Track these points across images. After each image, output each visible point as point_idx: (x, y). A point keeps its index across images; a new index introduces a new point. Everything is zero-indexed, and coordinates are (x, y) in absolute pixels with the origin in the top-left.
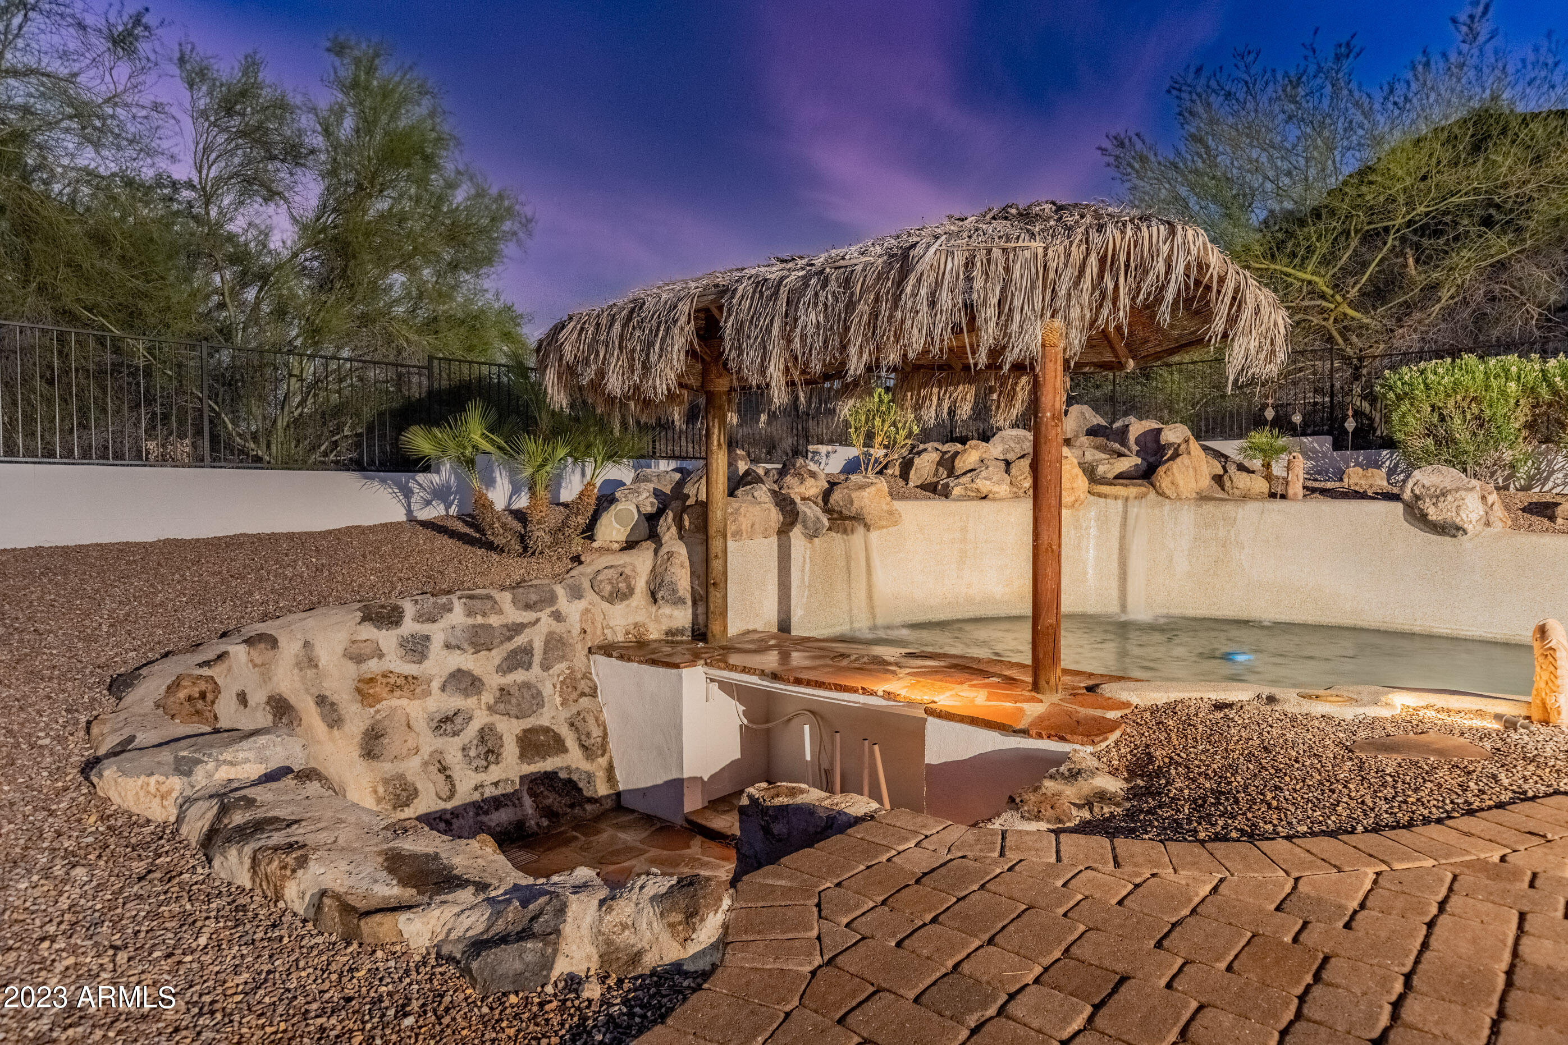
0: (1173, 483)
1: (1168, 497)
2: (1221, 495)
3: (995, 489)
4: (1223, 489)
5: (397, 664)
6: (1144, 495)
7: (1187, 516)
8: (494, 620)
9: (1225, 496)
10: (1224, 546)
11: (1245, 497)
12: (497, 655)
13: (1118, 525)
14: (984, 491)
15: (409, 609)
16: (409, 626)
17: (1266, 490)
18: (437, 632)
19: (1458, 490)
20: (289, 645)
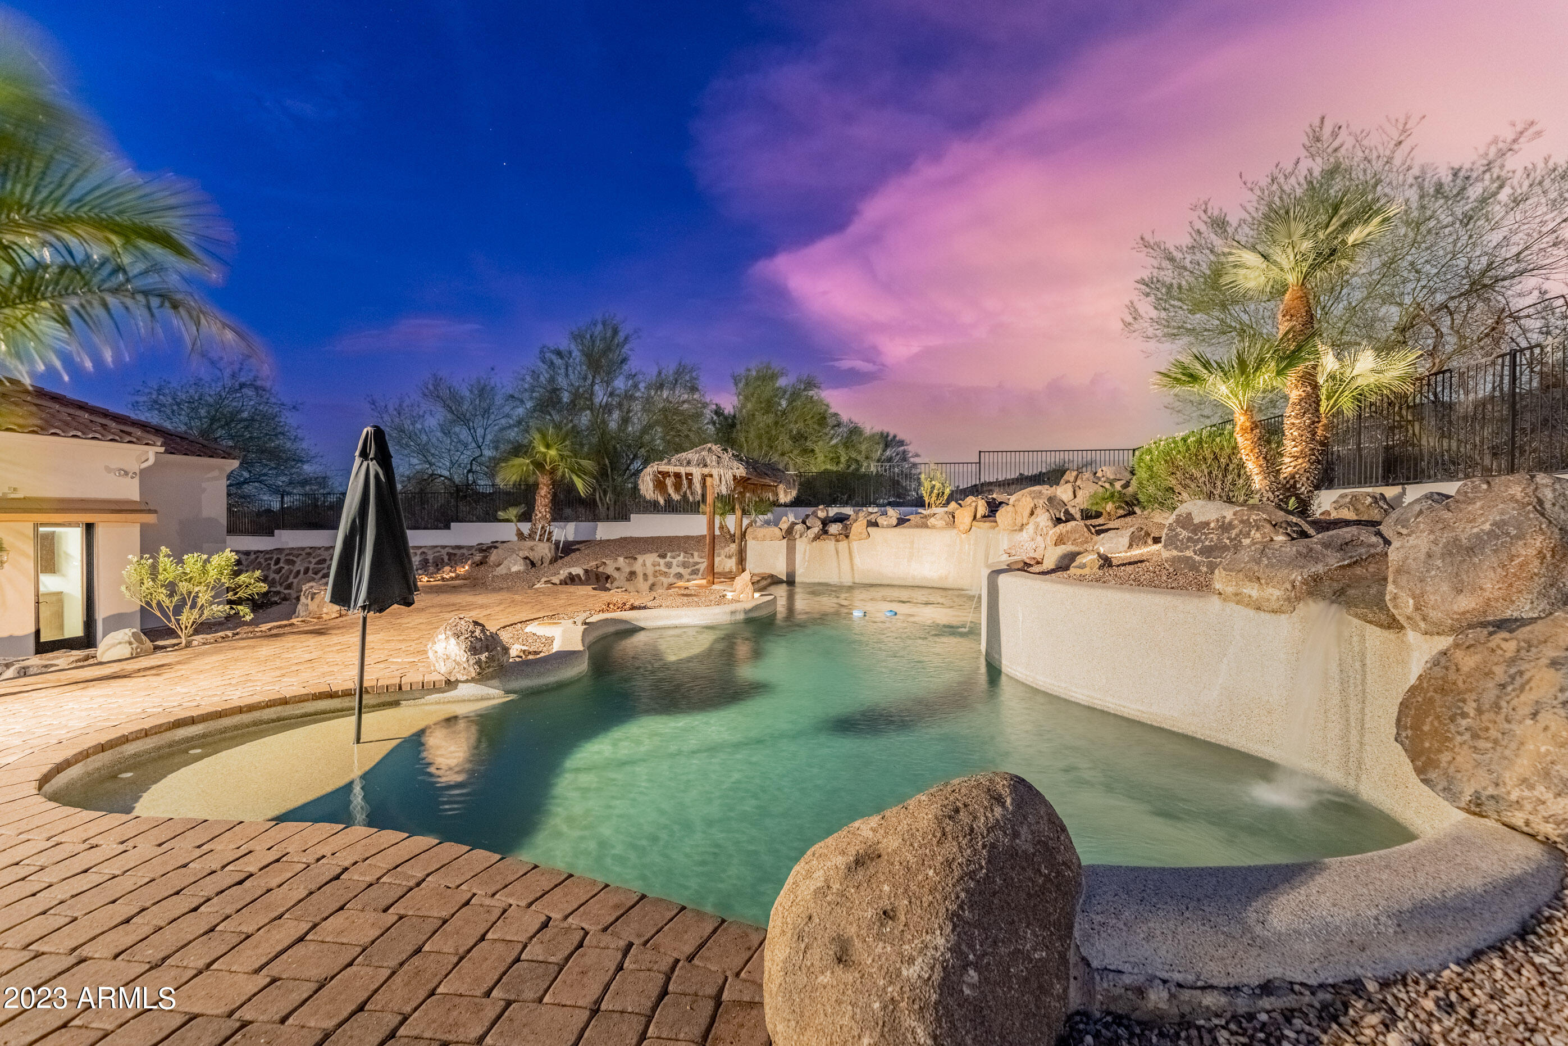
12: (689, 570)
16: (668, 559)
18: (675, 562)
20: (640, 559)
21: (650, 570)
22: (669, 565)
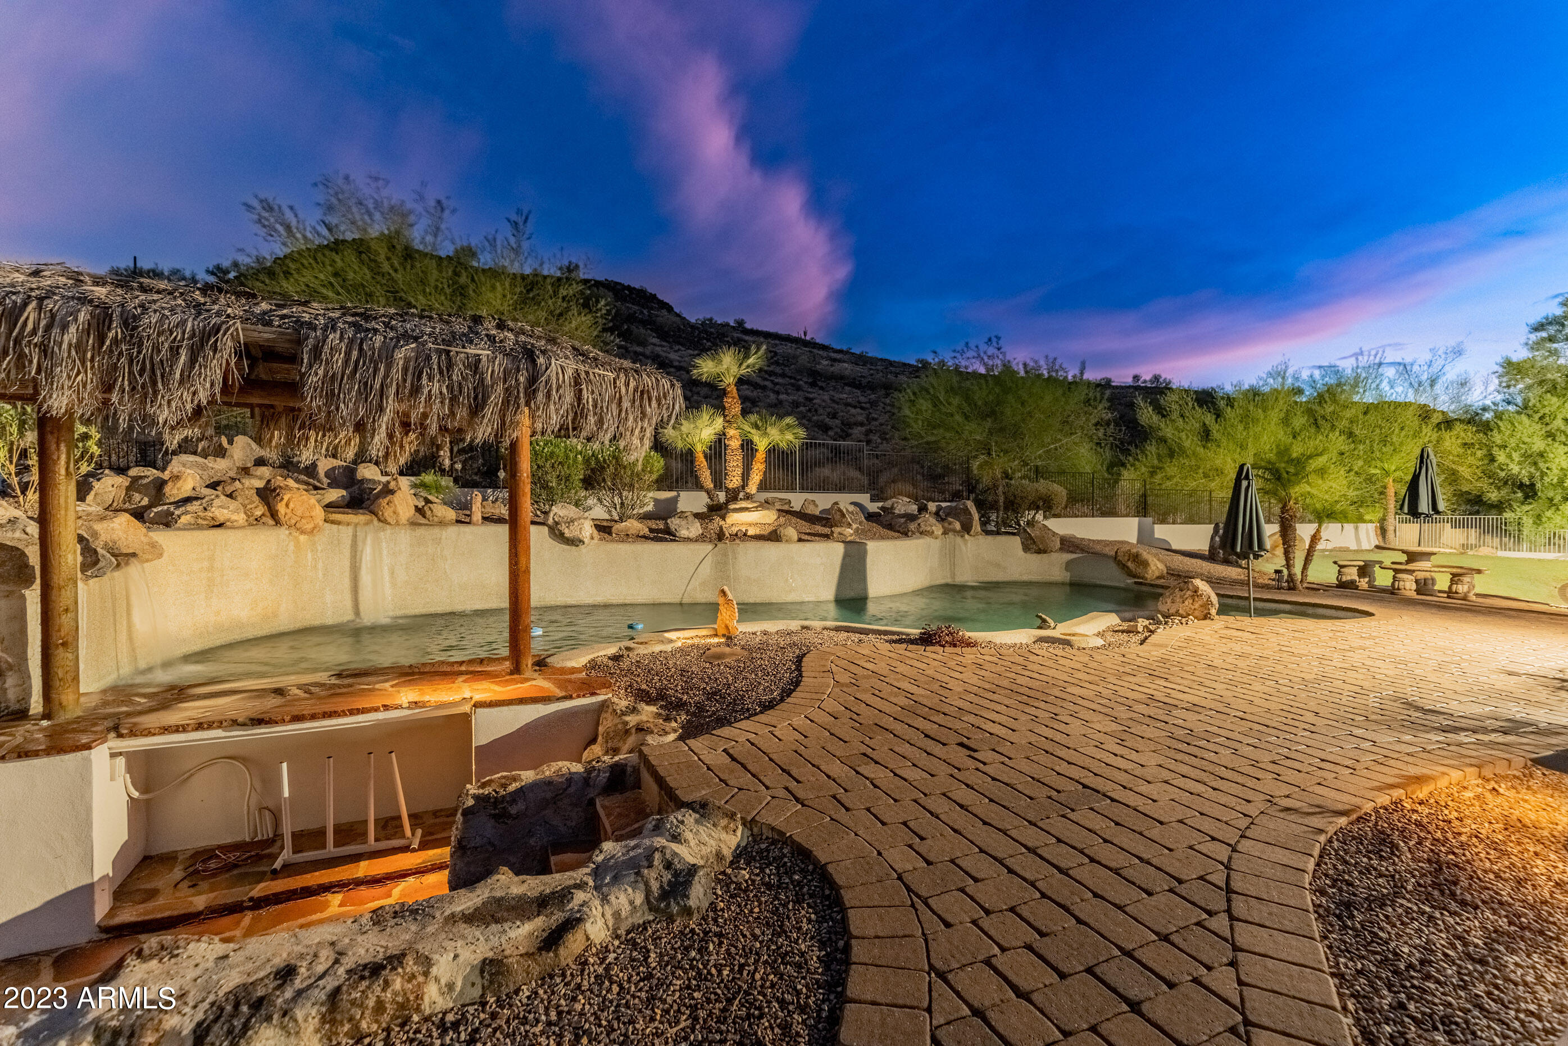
0: (395, 513)
1: (389, 524)
2: (423, 521)
3: (234, 517)
4: (424, 517)
6: (371, 522)
7: (405, 537)
9: (427, 522)
10: (433, 560)
11: (442, 523)
13: (348, 546)
14: (222, 519)
17: (454, 518)
19: (579, 519)
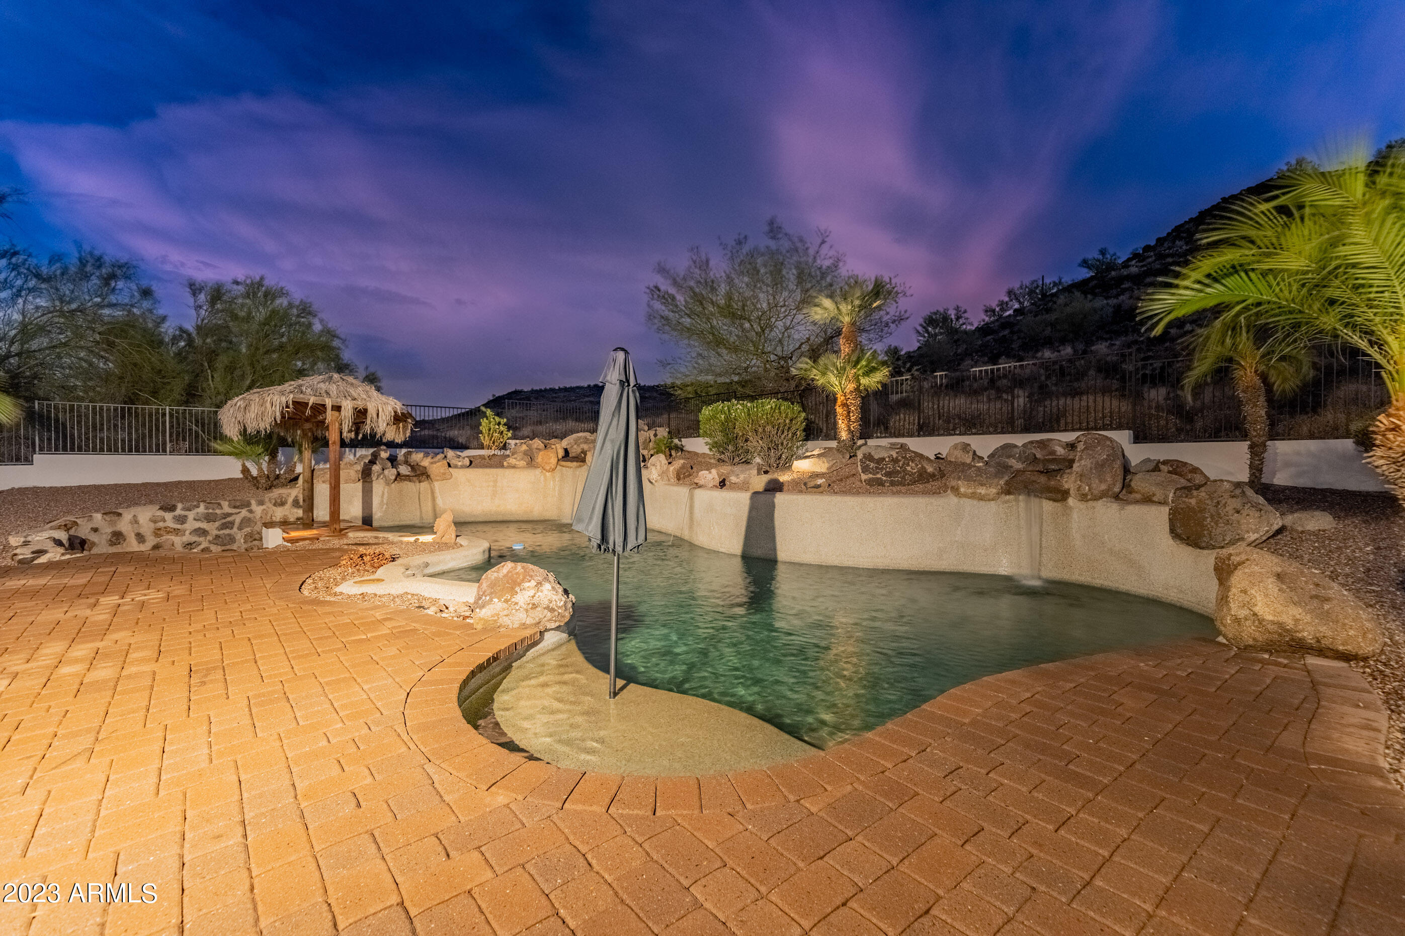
5: (171, 524)
8: (218, 511)
12: (217, 524)
15: (180, 506)
16: (179, 512)
18: (191, 515)
20: (127, 516)
21: (146, 528)
22: (182, 520)
